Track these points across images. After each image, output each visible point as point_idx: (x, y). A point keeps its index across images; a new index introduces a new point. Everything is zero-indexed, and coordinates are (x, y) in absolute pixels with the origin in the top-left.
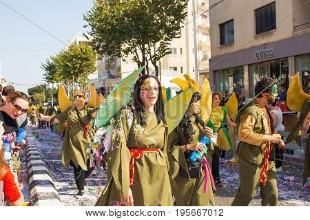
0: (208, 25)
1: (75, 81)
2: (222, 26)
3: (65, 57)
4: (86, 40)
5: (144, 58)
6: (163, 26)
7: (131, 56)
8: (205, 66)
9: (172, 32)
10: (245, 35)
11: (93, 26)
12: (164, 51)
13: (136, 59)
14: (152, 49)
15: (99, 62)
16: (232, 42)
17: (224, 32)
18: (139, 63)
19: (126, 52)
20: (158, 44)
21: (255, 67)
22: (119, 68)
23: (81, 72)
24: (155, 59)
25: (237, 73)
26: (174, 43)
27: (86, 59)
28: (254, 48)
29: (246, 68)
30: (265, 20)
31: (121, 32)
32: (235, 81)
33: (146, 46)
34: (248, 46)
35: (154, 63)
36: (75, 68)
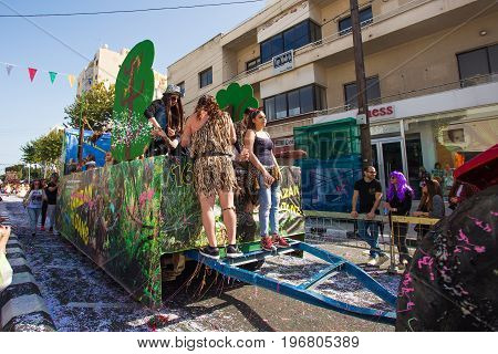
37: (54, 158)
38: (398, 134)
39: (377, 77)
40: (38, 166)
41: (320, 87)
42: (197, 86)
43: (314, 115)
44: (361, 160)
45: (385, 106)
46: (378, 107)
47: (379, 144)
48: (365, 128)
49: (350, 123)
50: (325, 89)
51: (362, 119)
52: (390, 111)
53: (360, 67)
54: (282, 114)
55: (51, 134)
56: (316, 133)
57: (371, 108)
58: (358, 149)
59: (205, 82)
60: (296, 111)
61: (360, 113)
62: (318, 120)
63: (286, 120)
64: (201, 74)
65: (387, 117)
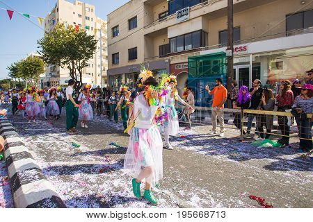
0: (107, 54)
1: (31, 77)
2: (113, 55)
3: (24, 64)
4: (39, 55)
5: (73, 67)
6: (84, 52)
7: (66, 66)
8: (105, 73)
9: (89, 55)
10: (124, 60)
11: (44, 48)
12: (84, 65)
13: (69, 67)
14: (78, 63)
15: (46, 68)
16: (118, 63)
17: (114, 58)
18: (71, 70)
19: (64, 63)
20: (81, 61)
21: (128, 75)
22: (59, 72)
23: (35, 72)
24: (79, 68)
25: (119, 77)
26: (90, 61)
27: (39, 66)
28: (127, 66)
29: (124, 75)
30: (133, 54)
31: (61, 53)
32: (118, 81)
33: (75, 61)
34: (125, 65)
35: (79, 70)
36: (31, 71)
37: (32, 75)
38: (248, 63)
39: (239, 27)
40: (21, 80)
41: (205, 32)
42: (127, 29)
43: (200, 50)
44: (227, 77)
45: (243, 45)
46: (238, 46)
47: (237, 68)
48: (230, 58)
49: (222, 55)
50: (207, 33)
51: (229, 53)
52: (245, 48)
53: (230, 20)
54: (181, 49)
55: (29, 58)
56: (201, 61)
57: (235, 47)
58: (225, 71)
59: (132, 26)
60: (189, 47)
61: (228, 49)
62: (202, 53)
63: (183, 52)
64: (129, 21)
65: (243, 52)
